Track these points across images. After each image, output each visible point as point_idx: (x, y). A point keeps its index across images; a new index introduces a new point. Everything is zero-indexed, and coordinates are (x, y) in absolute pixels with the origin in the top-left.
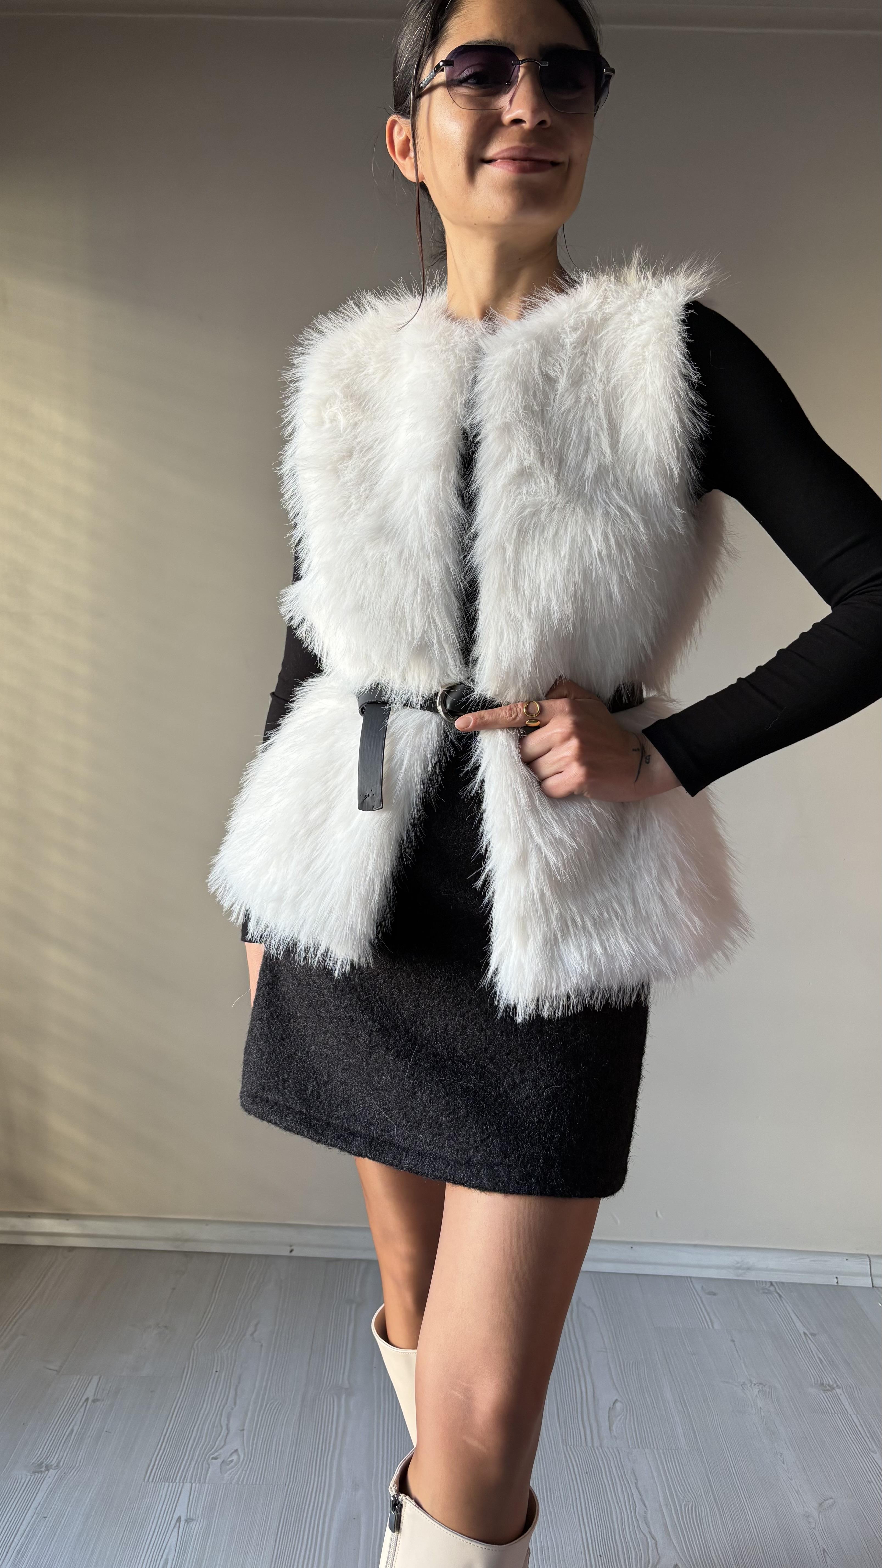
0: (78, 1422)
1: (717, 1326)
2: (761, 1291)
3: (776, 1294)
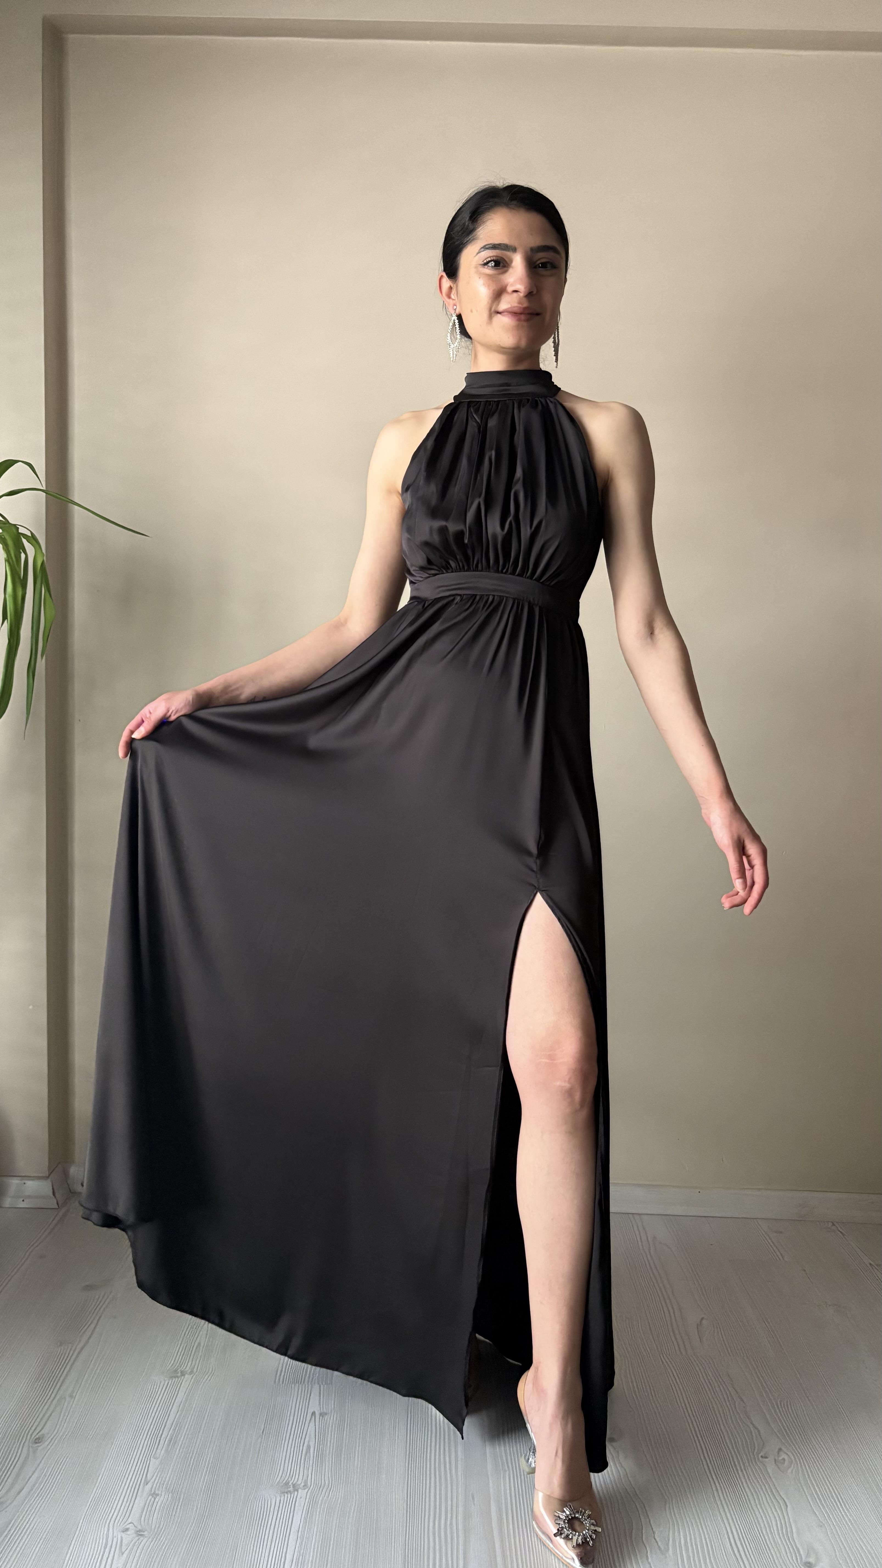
2: (825, 1229)
3: (839, 1233)
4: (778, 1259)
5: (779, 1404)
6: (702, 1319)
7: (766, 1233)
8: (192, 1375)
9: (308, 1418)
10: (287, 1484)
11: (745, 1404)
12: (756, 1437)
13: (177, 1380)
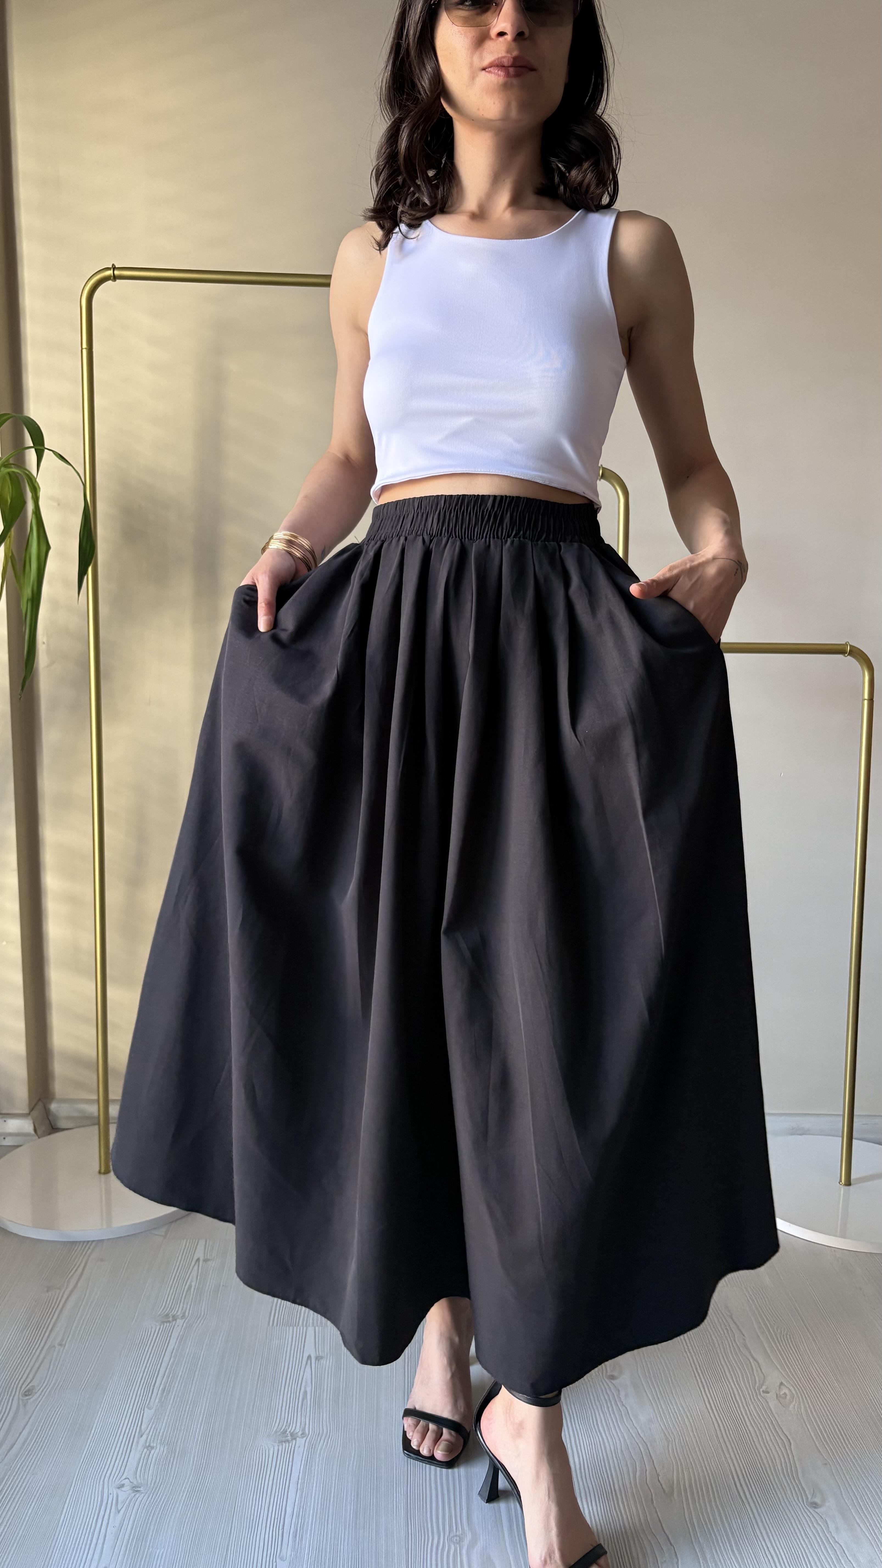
0: (195, 1279)
5: (779, 1337)
8: (183, 1320)
9: (304, 1363)
10: (285, 1432)
11: (744, 1335)
12: (757, 1371)
13: (168, 1324)
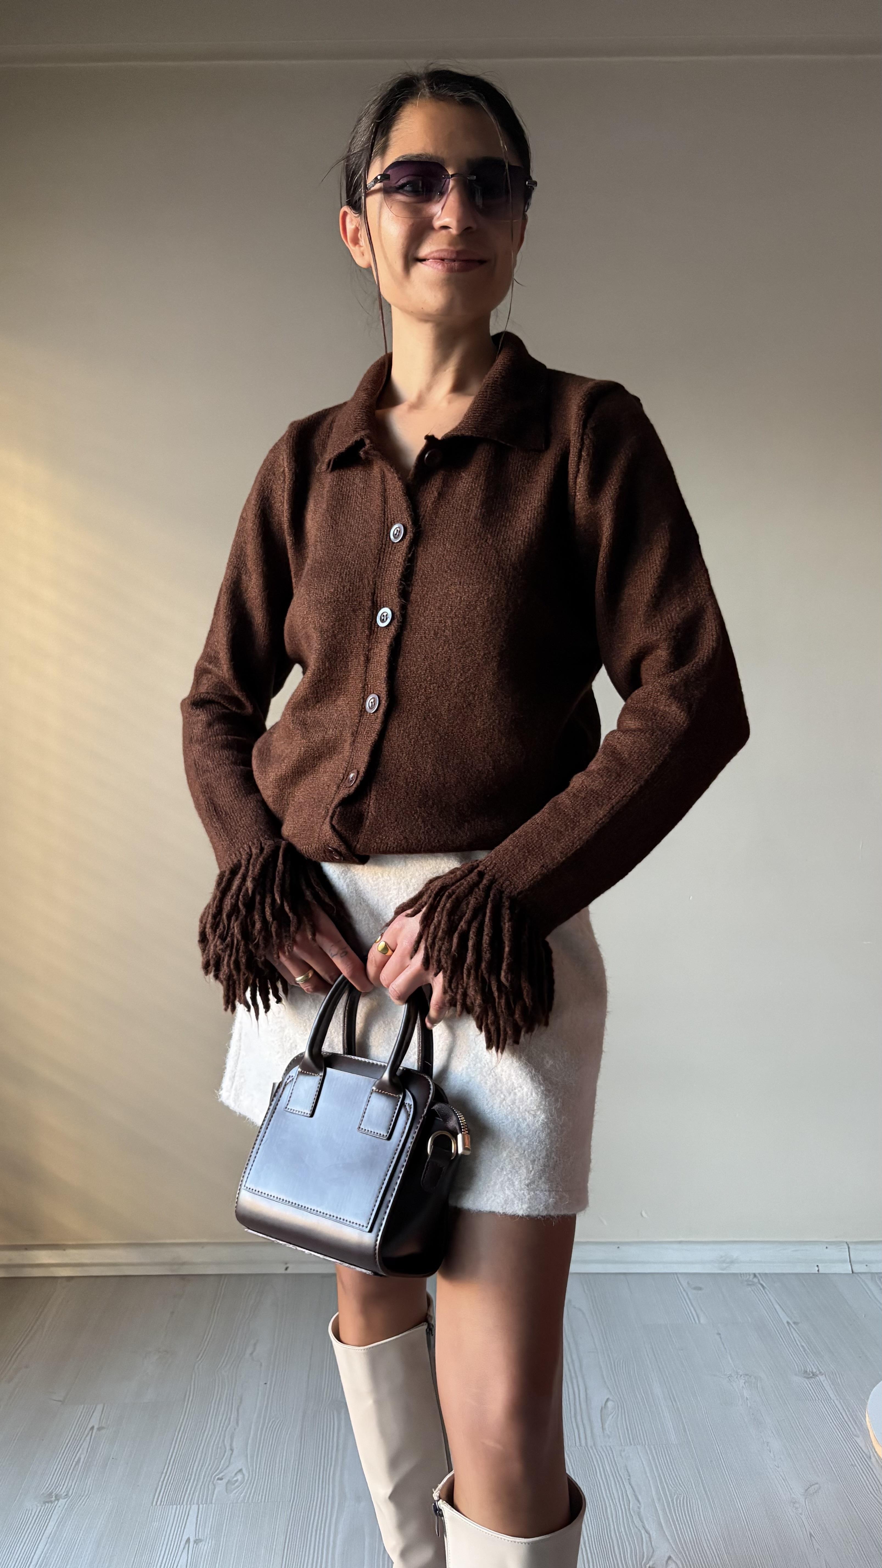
0: (85, 1452)
1: (702, 1321)
2: (746, 1283)
3: (760, 1286)
4: (693, 1322)
5: (675, 1503)
6: (608, 1400)
7: (684, 1290)
8: (66, 1500)
9: (182, 1547)
11: (640, 1504)
12: (647, 1544)
13: (50, 1505)
